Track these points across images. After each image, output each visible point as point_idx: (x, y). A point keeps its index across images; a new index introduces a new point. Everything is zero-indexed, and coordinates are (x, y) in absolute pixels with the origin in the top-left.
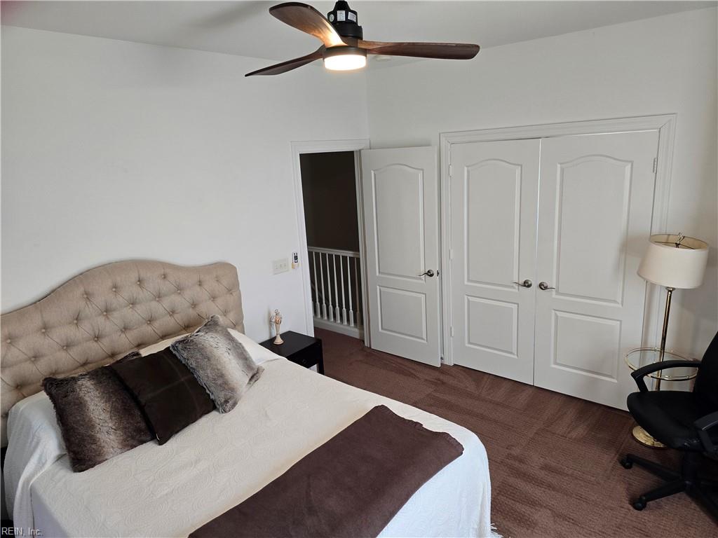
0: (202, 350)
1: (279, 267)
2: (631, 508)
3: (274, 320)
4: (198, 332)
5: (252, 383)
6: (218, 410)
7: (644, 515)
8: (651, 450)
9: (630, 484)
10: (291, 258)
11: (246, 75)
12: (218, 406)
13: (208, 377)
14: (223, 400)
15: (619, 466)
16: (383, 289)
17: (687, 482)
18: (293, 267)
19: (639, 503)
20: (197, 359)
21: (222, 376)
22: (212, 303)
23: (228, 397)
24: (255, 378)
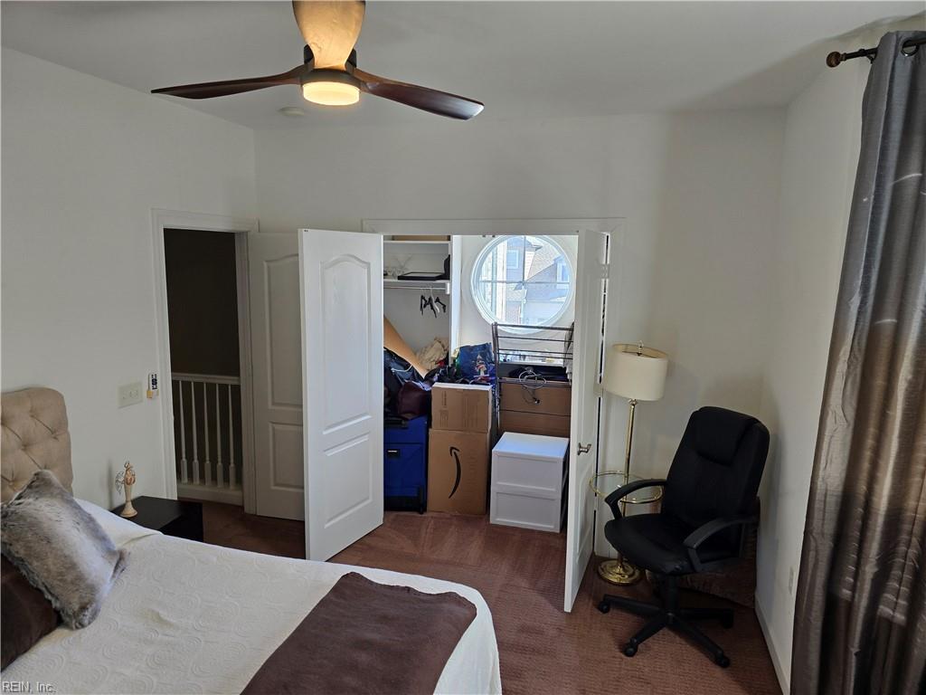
0: (34, 525)
1: (127, 396)
2: (623, 656)
3: (121, 479)
4: (19, 498)
5: (117, 575)
6: (67, 626)
7: (638, 660)
8: (621, 589)
9: (613, 630)
10: (146, 383)
11: (153, 92)
12: (67, 619)
13: (48, 571)
14: (76, 607)
15: (597, 612)
16: (277, 427)
17: (670, 614)
18: (150, 396)
19: (629, 649)
20: (29, 542)
21: (73, 566)
22: (23, 453)
23: (86, 600)
24: (121, 567)
